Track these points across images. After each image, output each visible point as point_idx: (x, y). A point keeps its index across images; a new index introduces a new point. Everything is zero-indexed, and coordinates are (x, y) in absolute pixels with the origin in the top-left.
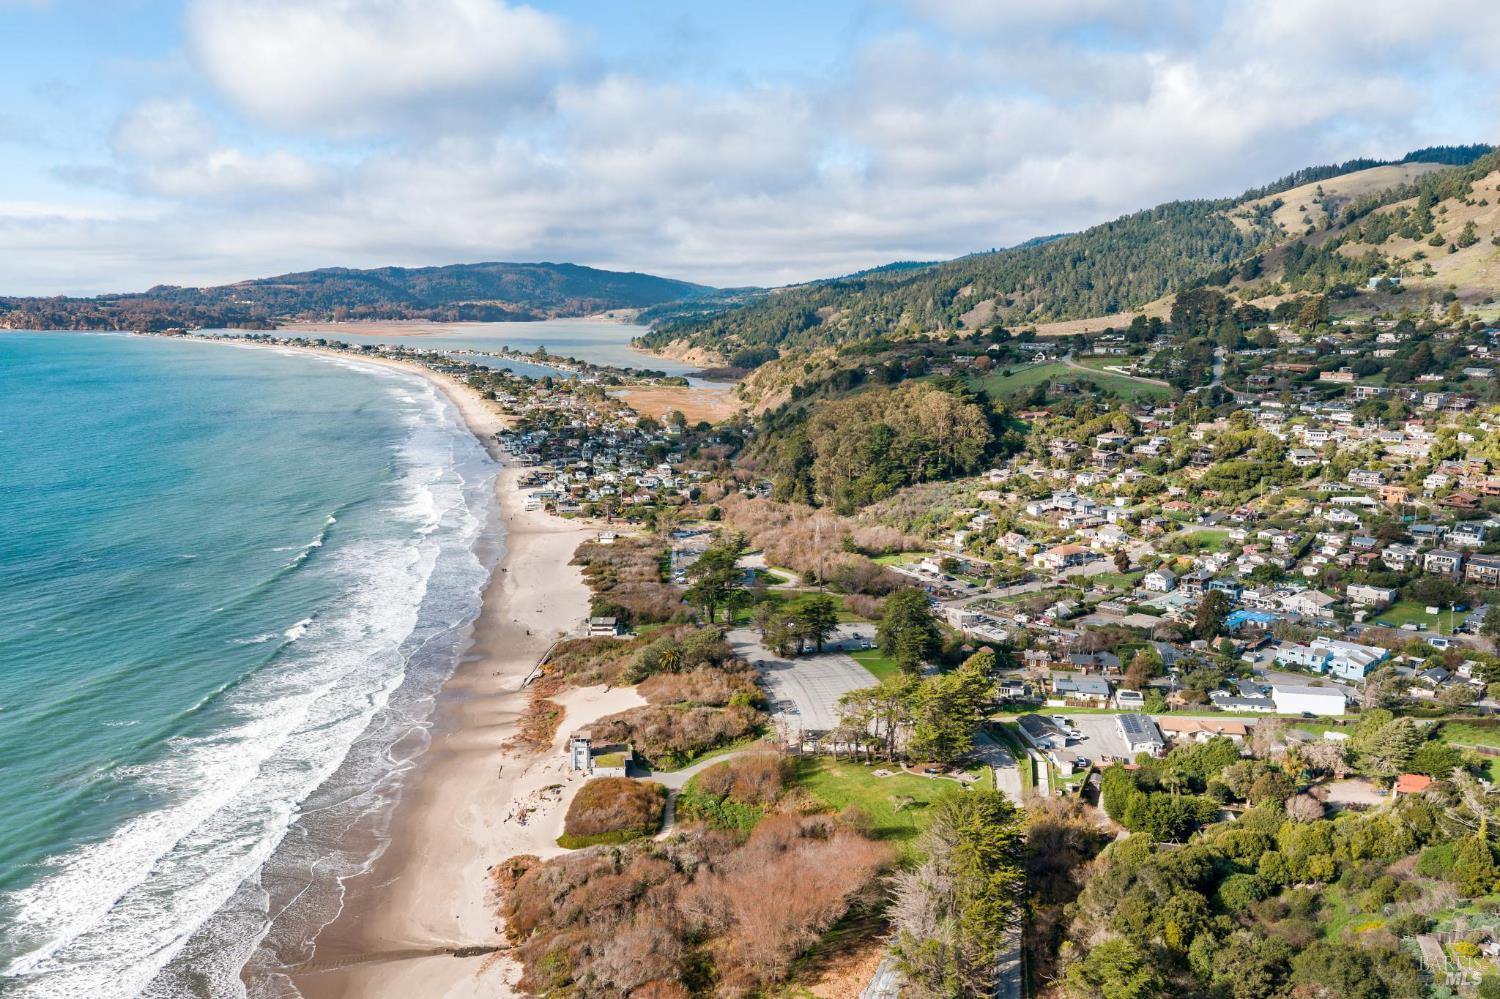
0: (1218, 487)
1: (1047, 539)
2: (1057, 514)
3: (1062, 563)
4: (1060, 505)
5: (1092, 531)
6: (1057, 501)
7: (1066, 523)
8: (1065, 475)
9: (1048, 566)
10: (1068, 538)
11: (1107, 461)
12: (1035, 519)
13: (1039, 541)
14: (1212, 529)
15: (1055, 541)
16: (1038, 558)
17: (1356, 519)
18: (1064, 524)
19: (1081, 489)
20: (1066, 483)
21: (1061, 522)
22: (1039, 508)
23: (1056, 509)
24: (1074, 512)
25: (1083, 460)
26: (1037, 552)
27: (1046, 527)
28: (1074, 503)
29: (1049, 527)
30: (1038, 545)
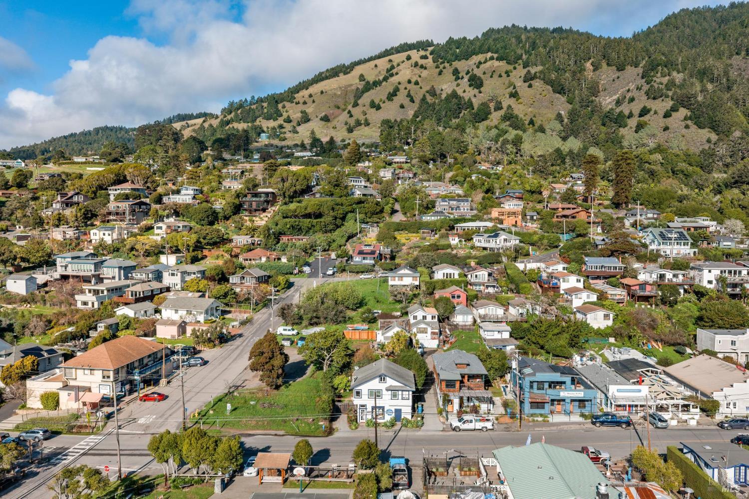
0: (297, 230)
1: (56, 333)
2: (67, 287)
3: (108, 390)
4: (69, 272)
5: (149, 306)
6: (64, 265)
7: (90, 298)
8: (70, 233)
9: (68, 403)
10: (101, 327)
11: (133, 212)
12: (24, 300)
13: (36, 341)
14: (331, 280)
15: (74, 337)
16: (37, 387)
17: (517, 242)
18: (86, 300)
19: (101, 250)
20: (74, 245)
21: (79, 298)
22: (31, 280)
23: (65, 278)
24: (100, 280)
25: (95, 216)
26: (35, 371)
27: (49, 311)
28: (98, 266)
29: (56, 310)
30: (35, 351)
